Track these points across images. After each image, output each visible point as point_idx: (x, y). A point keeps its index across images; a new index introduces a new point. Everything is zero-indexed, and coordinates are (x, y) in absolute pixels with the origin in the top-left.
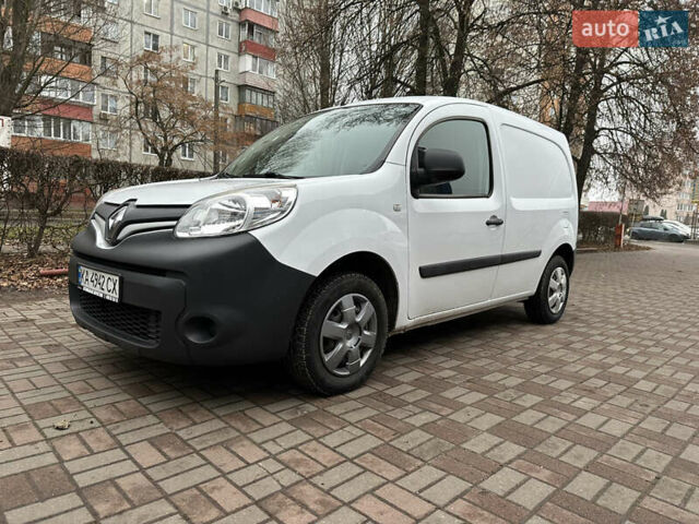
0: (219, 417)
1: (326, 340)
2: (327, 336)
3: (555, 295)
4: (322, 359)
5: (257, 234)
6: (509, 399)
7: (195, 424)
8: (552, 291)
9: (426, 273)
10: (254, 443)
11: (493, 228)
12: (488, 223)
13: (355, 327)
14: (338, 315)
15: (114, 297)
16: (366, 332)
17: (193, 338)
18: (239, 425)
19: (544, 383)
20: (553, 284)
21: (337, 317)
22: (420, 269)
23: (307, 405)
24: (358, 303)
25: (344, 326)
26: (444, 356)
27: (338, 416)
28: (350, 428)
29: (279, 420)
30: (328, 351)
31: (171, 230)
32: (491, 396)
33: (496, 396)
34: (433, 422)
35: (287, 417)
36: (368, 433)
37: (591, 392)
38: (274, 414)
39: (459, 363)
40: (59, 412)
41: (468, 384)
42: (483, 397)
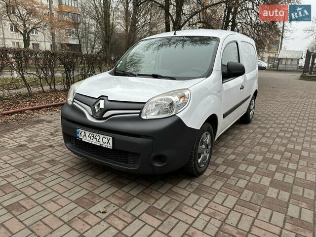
0: (163, 194)
1: (199, 154)
2: (199, 152)
4: (198, 162)
5: (179, 115)
6: (265, 168)
7: (157, 200)
8: (251, 110)
9: (225, 116)
10: (189, 207)
12: (240, 89)
14: (202, 143)
17: (157, 165)
18: (175, 197)
19: (271, 157)
22: (223, 115)
23: (193, 182)
24: (207, 135)
25: (204, 147)
26: (223, 146)
27: (210, 187)
28: (219, 193)
29: (189, 193)
30: (199, 158)
31: (138, 115)
32: (258, 167)
33: (259, 167)
34: (247, 184)
35: (192, 191)
36: (228, 194)
37: (289, 159)
38: (184, 189)
39: (232, 150)
40: (93, 203)
41: (245, 162)
42: (255, 168)
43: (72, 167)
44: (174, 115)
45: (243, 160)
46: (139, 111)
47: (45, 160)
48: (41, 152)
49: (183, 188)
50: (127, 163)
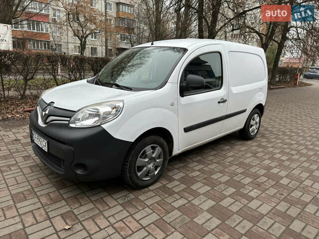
0: (92, 202)
1: (139, 167)
2: (139, 165)
3: (253, 127)
4: (137, 175)
5: (104, 126)
6: (220, 191)
7: (81, 205)
8: (252, 126)
9: (187, 130)
10: (105, 217)
11: (221, 104)
12: (219, 103)
13: (152, 159)
14: (144, 155)
15: (46, 149)
16: (157, 161)
17: (79, 172)
18: (100, 206)
19: (238, 180)
20: (252, 122)
21: (144, 156)
22: (184, 129)
23: (131, 194)
24: (153, 148)
25: (147, 160)
26: (197, 162)
27: (142, 202)
28: (147, 209)
29: (117, 204)
30: (139, 171)
31: (67, 122)
32: (213, 189)
33: (215, 188)
34: (184, 205)
35: (121, 202)
36: (154, 212)
37: (258, 185)
38: (116, 200)
39: (203, 166)
40: (25, 198)
41: (204, 181)
42: (210, 188)
43: (38, 165)
44: (99, 125)
45: (204, 179)
46: (69, 119)
47: (23, 155)
48: (26, 148)
49: (115, 198)
50: (60, 166)
